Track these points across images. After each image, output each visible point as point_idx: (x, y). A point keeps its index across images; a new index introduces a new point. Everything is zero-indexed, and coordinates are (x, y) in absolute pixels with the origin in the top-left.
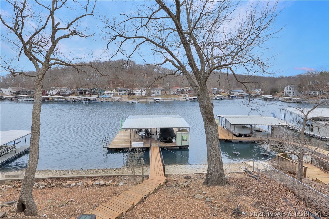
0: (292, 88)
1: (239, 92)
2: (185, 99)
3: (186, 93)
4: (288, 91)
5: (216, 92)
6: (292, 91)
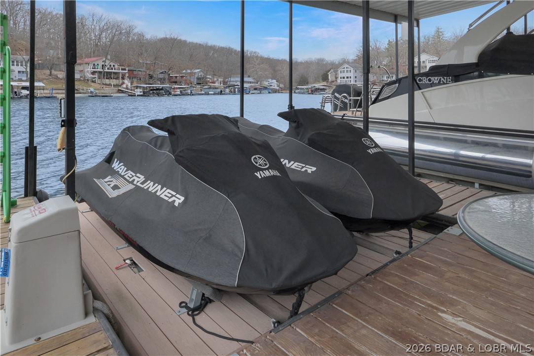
0: (352, 69)
2: (123, 92)
3: (123, 78)
4: (346, 75)
5: (198, 79)
6: (352, 74)
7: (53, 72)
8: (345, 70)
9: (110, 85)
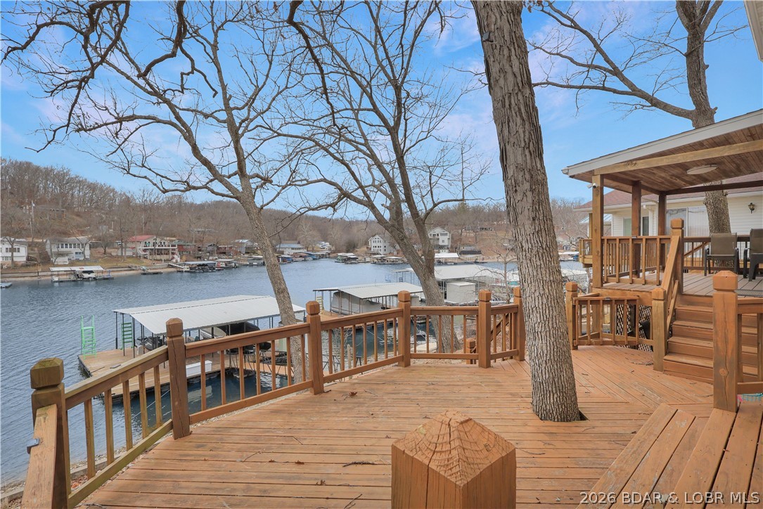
0: (381, 240)
1: (293, 249)
2: (172, 267)
3: (173, 254)
4: (377, 244)
5: (247, 248)
6: (381, 244)
7: (108, 250)
8: (377, 240)
9: (161, 260)
